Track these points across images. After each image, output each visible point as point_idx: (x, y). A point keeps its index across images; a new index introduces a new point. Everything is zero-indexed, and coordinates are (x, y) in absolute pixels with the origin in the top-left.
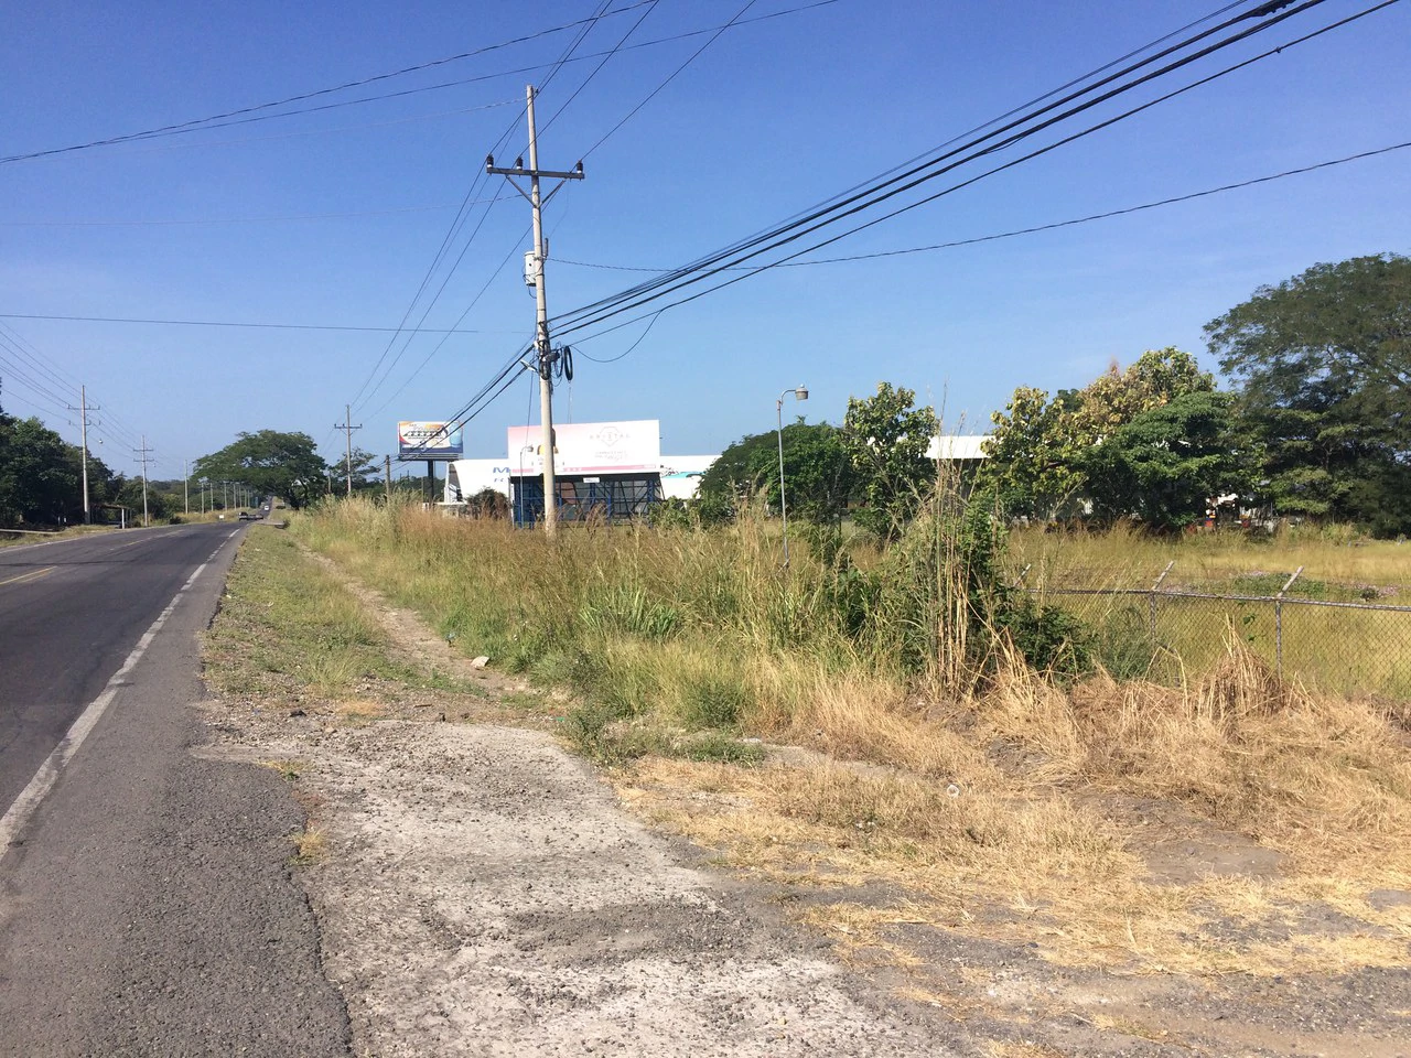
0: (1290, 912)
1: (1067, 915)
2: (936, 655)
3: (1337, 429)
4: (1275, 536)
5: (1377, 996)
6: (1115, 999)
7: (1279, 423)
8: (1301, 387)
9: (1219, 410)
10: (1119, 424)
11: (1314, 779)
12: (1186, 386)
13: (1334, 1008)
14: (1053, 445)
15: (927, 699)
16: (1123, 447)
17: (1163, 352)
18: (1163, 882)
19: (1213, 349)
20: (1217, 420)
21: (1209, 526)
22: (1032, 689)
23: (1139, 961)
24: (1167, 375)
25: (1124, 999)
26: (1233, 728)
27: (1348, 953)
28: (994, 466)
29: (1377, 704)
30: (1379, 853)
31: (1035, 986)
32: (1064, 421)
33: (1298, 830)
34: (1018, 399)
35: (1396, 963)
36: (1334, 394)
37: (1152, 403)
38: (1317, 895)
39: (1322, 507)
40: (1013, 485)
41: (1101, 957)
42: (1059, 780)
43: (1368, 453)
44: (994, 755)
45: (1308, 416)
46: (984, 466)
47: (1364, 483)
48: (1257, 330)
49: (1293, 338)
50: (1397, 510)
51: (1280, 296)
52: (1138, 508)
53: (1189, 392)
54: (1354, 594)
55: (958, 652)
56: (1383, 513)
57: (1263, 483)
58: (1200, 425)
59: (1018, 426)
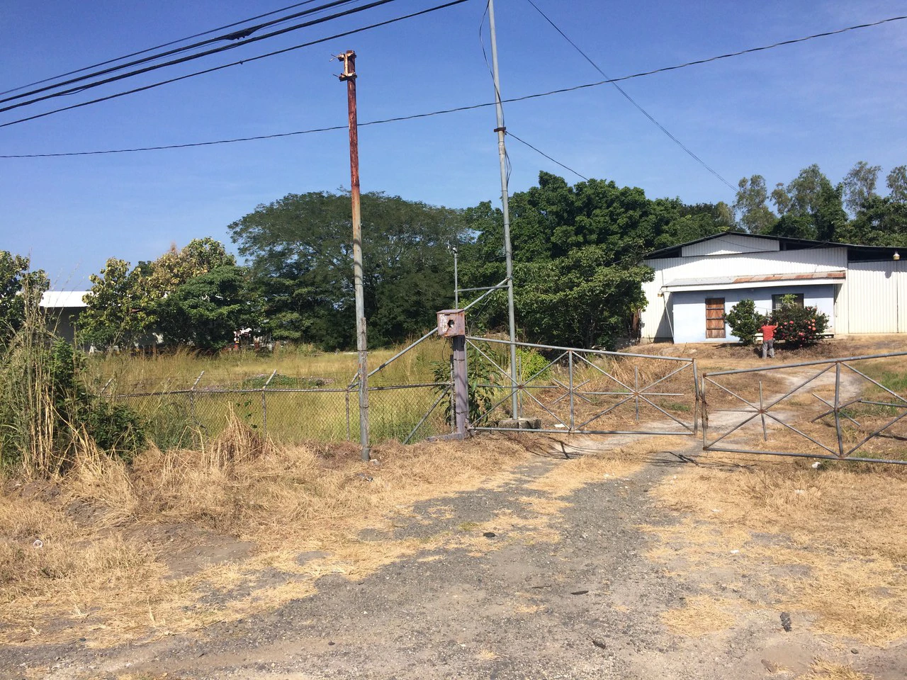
0: (253, 578)
1: (110, 613)
2: (29, 449)
3: (304, 290)
4: (273, 353)
5: (295, 616)
6: (136, 661)
7: (273, 286)
8: (284, 265)
9: (239, 278)
10: (178, 285)
11: (275, 495)
12: (219, 262)
13: (270, 630)
14: (134, 298)
15: (23, 481)
16: (180, 300)
17: (203, 240)
18: (178, 576)
19: (234, 241)
20: (237, 283)
21: (236, 349)
22: (100, 463)
23: (155, 632)
24: (207, 255)
25: (141, 659)
26: (232, 471)
27: (282, 594)
28: (93, 312)
29: (311, 446)
30: (305, 532)
31: (80, 668)
32: (141, 282)
33: (263, 527)
34: (109, 266)
35: (307, 594)
36: (301, 270)
37: (198, 272)
38: (269, 564)
39: (297, 335)
40: (107, 325)
41: (129, 636)
42: (117, 523)
43: (320, 303)
44: (72, 513)
45: (288, 282)
46: (85, 312)
47: (318, 321)
48: (259, 230)
49: (278, 236)
50: (335, 335)
51: (270, 210)
52: (192, 338)
53: (220, 266)
54: (311, 383)
55: (47, 444)
56: (328, 337)
57: (265, 321)
58: (228, 287)
59: (109, 285)
